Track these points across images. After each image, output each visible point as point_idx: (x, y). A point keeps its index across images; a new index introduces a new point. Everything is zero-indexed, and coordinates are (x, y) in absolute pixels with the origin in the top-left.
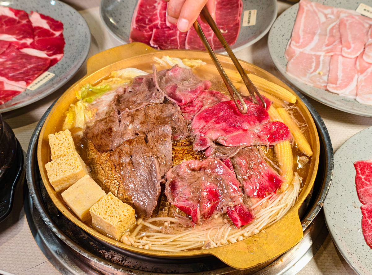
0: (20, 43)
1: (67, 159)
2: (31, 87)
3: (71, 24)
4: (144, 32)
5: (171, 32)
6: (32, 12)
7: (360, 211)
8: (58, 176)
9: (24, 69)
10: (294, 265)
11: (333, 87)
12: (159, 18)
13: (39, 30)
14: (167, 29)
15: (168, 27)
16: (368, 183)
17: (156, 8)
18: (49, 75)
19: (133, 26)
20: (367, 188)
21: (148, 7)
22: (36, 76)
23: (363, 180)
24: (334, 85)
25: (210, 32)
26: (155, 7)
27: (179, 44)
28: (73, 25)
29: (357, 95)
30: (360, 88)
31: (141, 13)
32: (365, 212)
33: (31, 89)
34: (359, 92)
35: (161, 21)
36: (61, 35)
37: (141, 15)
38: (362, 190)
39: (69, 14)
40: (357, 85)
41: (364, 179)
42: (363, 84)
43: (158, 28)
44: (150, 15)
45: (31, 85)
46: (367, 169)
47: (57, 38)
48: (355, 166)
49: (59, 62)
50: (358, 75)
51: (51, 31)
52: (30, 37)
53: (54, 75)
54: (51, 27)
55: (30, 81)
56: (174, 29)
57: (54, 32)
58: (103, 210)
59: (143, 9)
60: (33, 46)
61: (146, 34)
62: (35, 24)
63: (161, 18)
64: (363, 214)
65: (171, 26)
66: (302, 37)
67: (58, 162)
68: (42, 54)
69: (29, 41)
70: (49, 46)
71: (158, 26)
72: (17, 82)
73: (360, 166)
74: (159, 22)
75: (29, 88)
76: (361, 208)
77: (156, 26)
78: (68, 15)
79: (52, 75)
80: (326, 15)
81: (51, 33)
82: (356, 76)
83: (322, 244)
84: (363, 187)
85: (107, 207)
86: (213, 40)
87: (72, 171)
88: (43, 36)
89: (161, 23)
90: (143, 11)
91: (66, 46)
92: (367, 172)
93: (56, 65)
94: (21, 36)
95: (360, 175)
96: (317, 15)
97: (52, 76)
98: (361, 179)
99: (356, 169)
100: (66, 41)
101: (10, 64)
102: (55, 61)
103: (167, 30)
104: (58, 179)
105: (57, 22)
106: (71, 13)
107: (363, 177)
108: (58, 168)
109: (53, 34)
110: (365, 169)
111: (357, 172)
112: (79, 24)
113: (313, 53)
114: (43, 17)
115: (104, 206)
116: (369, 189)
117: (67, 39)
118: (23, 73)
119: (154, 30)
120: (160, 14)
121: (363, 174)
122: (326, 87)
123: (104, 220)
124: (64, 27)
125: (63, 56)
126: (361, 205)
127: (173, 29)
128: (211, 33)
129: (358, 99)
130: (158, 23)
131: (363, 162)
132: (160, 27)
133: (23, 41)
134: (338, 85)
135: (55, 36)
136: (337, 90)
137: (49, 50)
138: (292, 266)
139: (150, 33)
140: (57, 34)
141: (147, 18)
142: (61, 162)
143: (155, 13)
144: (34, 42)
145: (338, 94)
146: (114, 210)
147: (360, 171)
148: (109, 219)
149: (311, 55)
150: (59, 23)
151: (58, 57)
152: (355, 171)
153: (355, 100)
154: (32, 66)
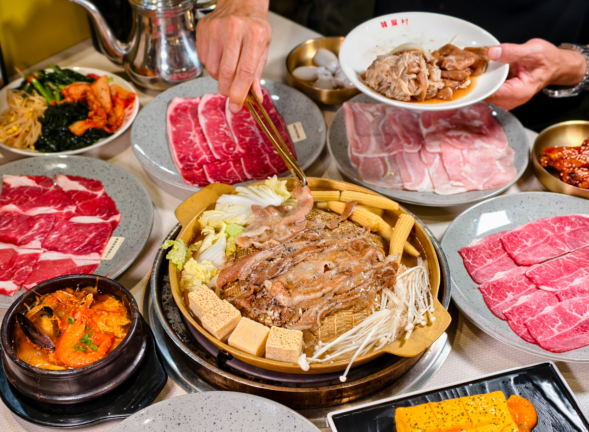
0: (64, 213)
1: (220, 308)
2: (106, 257)
3: (112, 179)
4: (194, 170)
5: (223, 164)
6: (55, 177)
7: (479, 291)
8: (220, 325)
9: (87, 240)
10: (442, 352)
11: (410, 185)
12: (204, 152)
13: (76, 194)
14: (217, 162)
15: (218, 160)
16: (476, 265)
17: (194, 141)
18: (117, 239)
19: (178, 166)
20: (477, 269)
21: (184, 143)
22: (105, 244)
23: (471, 264)
24: (410, 183)
25: (264, 156)
26: (191, 141)
27: (239, 176)
28: (114, 180)
29: (434, 188)
30: (434, 180)
31: (180, 150)
32: (484, 291)
33: (106, 259)
34: (436, 185)
35: (207, 155)
36: (105, 194)
37: (181, 152)
38: (474, 272)
39: (104, 169)
40: (431, 179)
41: (472, 262)
42: (436, 176)
43: (207, 164)
44: (191, 151)
45: (104, 255)
46: (471, 253)
47: (101, 199)
48: (460, 253)
49: (119, 224)
50: (428, 168)
51: (90, 192)
52: (71, 204)
53: (124, 238)
54: (87, 187)
55: (102, 251)
56: (226, 160)
57: (95, 193)
58: (278, 342)
59: (180, 146)
60: (78, 213)
61: (197, 172)
62: (66, 189)
63: (206, 151)
64: (483, 293)
65: (222, 159)
66: (359, 142)
67: (213, 313)
68: (97, 220)
69: (73, 209)
70: (98, 209)
71: (206, 161)
72: (88, 256)
73: (464, 252)
74: (205, 156)
75: (103, 258)
76: (479, 289)
77: (204, 162)
78: (102, 171)
79: (121, 240)
80: (372, 113)
81: (90, 194)
82: (426, 171)
83: (457, 329)
84: (474, 270)
85: (279, 338)
86: (272, 163)
87: (231, 317)
88: (85, 201)
89: (209, 158)
90: (181, 148)
91: (116, 204)
92: (471, 256)
93: (118, 228)
94: (60, 205)
95: (468, 260)
96: (364, 115)
97: (123, 240)
98: (469, 263)
99: (461, 256)
100: (114, 199)
101: (68, 238)
102: (115, 224)
103: (218, 164)
104: (221, 327)
105: (92, 180)
106: (106, 168)
107: (470, 261)
108: (216, 318)
109: (96, 196)
110: (469, 254)
111: (463, 258)
112: (122, 178)
113: (376, 156)
114: (72, 178)
115: (276, 338)
116: (478, 271)
117: (114, 196)
118: (89, 243)
119: (205, 167)
120: (203, 147)
121: (469, 258)
122: (403, 186)
123: (284, 349)
124: (103, 184)
125: (121, 216)
126: (478, 286)
127: (224, 161)
128: (266, 157)
129: (437, 191)
130: (205, 158)
131: (465, 248)
132: (210, 162)
133: (65, 211)
134: (414, 182)
135: (98, 197)
136: (415, 187)
137: (100, 213)
138: (441, 353)
139: (201, 170)
140: (100, 194)
141: (189, 155)
142: (216, 312)
143: (195, 147)
144: (77, 208)
145: (416, 191)
146: (287, 339)
147: (466, 257)
148: (288, 346)
149: (375, 158)
150: (95, 182)
151: (116, 218)
152: (461, 258)
153: (434, 193)
154: (93, 234)
